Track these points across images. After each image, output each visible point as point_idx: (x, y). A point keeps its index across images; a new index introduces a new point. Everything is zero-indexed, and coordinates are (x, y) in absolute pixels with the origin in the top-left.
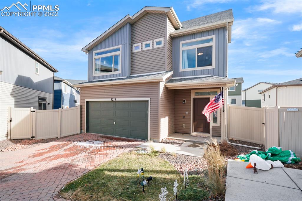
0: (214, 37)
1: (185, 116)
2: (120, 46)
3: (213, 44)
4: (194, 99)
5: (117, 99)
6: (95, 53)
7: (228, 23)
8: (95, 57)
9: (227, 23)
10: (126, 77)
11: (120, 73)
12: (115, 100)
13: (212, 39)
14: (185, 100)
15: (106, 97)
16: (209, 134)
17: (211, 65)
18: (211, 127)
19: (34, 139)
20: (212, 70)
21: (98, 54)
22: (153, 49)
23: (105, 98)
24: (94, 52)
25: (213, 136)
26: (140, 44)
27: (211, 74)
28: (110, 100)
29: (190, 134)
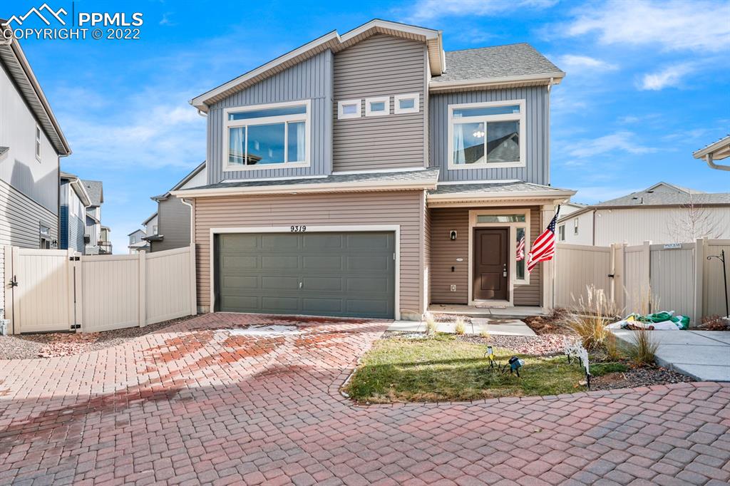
0: (522, 102)
1: (455, 266)
2: (308, 103)
3: (520, 116)
4: (476, 230)
5: (309, 229)
6: (230, 114)
7: (554, 78)
8: (228, 123)
9: (552, 79)
10: (326, 177)
11: (308, 165)
12: (302, 230)
13: (518, 107)
14: (456, 232)
15: (274, 222)
16: (509, 301)
17: (517, 159)
18: (511, 288)
19: (78, 330)
20: (519, 170)
21: (238, 116)
22: (392, 115)
23: (272, 225)
24: (226, 111)
25: (515, 305)
26: (358, 102)
27: (517, 178)
28: (288, 229)
29: (467, 304)
